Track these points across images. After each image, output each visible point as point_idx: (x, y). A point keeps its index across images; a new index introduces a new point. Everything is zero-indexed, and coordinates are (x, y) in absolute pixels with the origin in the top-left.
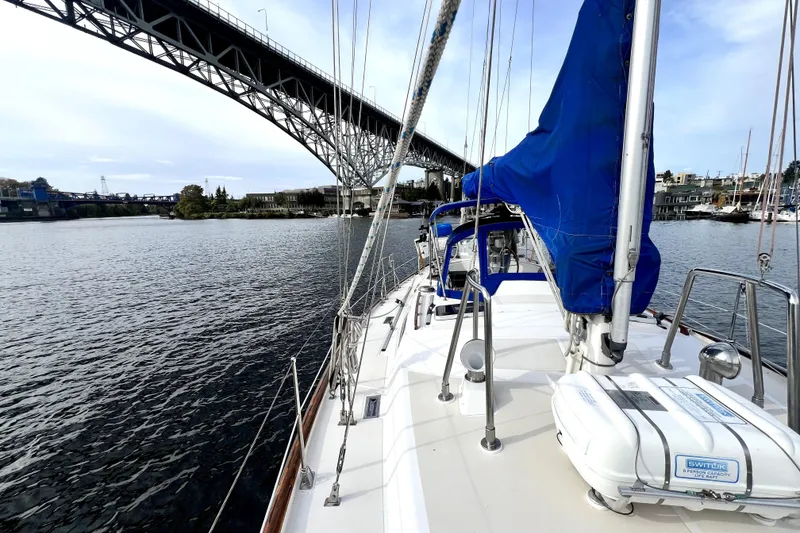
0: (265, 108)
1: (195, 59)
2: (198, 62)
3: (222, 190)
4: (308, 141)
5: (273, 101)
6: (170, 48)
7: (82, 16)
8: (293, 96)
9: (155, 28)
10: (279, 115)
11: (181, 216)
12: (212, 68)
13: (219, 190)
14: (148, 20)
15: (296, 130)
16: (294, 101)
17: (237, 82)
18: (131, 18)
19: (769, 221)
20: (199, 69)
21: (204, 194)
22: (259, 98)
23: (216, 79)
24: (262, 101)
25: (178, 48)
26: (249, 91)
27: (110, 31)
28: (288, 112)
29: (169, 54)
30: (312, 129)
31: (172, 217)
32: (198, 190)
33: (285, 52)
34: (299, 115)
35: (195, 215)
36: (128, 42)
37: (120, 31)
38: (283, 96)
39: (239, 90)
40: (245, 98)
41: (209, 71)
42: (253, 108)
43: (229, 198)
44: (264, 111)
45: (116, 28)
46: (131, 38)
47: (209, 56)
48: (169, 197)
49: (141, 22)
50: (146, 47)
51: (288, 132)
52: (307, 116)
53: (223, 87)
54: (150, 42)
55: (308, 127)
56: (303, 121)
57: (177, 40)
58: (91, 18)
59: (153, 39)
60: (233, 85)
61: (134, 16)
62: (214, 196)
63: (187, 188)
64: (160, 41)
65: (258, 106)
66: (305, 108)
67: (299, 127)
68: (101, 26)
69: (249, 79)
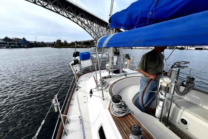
0: (76, 21)
1: (61, 10)
4: (86, 29)
5: (78, 19)
6: (56, 8)
7: (38, 2)
9: (53, 4)
10: (79, 23)
11: (56, 47)
12: (64, 12)
13: (65, 41)
14: (51, 2)
15: (83, 26)
16: (83, 19)
17: (70, 15)
20: (62, 13)
21: (61, 42)
22: (75, 19)
23: (65, 15)
24: (75, 20)
26: (72, 17)
27: (43, 5)
28: (81, 22)
29: (55, 10)
30: (87, 26)
33: (81, 7)
34: (84, 22)
35: (60, 47)
37: (45, 5)
38: (80, 18)
39: (70, 17)
40: (72, 19)
43: (67, 43)
44: (76, 22)
46: (47, 6)
47: (64, 10)
50: (50, 8)
51: (81, 27)
52: (86, 23)
53: (67, 16)
56: (85, 24)
57: (57, 6)
59: (52, 6)
62: (64, 42)
63: (57, 40)
66: (86, 21)
67: (84, 25)
68: (41, 4)
69: (72, 14)
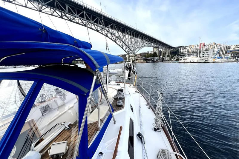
1: (88, 22)
2: (89, 23)
4: (117, 42)
5: (107, 31)
6: (82, 20)
7: (64, 16)
8: (113, 29)
9: (79, 16)
10: (109, 35)
12: (92, 24)
16: (113, 30)
17: (98, 27)
18: (74, 14)
23: (93, 27)
25: (84, 20)
27: (70, 18)
28: (111, 34)
29: (83, 22)
30: (118, 38)
31: (83, 64)
33: (111, 17)
36: (73, 20)
37: (72, 18)
38: (110, 29)
39: (99, 29)
40: (100, 31)
41: (92, 25)
42: (103, 34)
45: (71, 17)
46: (74, 19)
47: (92, 21)
49: (76, 15)
50: (77, 21)
51: (112, 39)
52: (117, 35)
53: (95, 29)
54: (78, 20)
55: (117, 37)
57: (84, 18)
58: (66, 16)
59: (79, 19)
60: (97, 28)
61: (75, 14)
64: (80, 19)
65: (104, 33)
66: (116, 32)
67: (114, 38)
68: (68, 18)
69: (101, 26)
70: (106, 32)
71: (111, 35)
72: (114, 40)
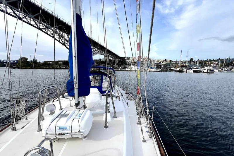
0: (51, 34)
1: (25, 15)
2: (25, 17)
3: (35, 59)
4: (66, 45)
5: (54, 32)
6: (15, 11)
8: (61, 31)
10: (57, 37)
11: (19, 68)
12: (32, 19)
13: (34, 59)
15: (63, 42)
16: (61, 33)
17: (41, 25)
19: (186, 72)
20: (26, 19)
21: (28, 60)
22: (49, 30)
23: (33, 23)
24: (50, 32)
25: (18, 11)
26: (45, 28)
28: (59, 35)
30: (68, 42)
31: (14, 68)
32: (26, 59)
34: (63, 37)
35: (24, 67)
38: (58, 31)
39: (41, 27)
40: (44, 30)
41: (30, 20)
42: (47, 33)
43: (38, 62)
44: (51, 35)
47: (30, 15)
48: (14, 61)
51: (60, 42)
52: (66, 37)
53: (36, 26)
55: (66, 41)
56: (65, 39)
57: (17, 8)
60: (39, 25)
62: (32, 61)
63: (21, 58)
65: (49, 33)
66: (66, 35)
67: (63, 41)
69: (45, 24)
70: (52, 33)
71: (58, 37)
72: (62, 43)
